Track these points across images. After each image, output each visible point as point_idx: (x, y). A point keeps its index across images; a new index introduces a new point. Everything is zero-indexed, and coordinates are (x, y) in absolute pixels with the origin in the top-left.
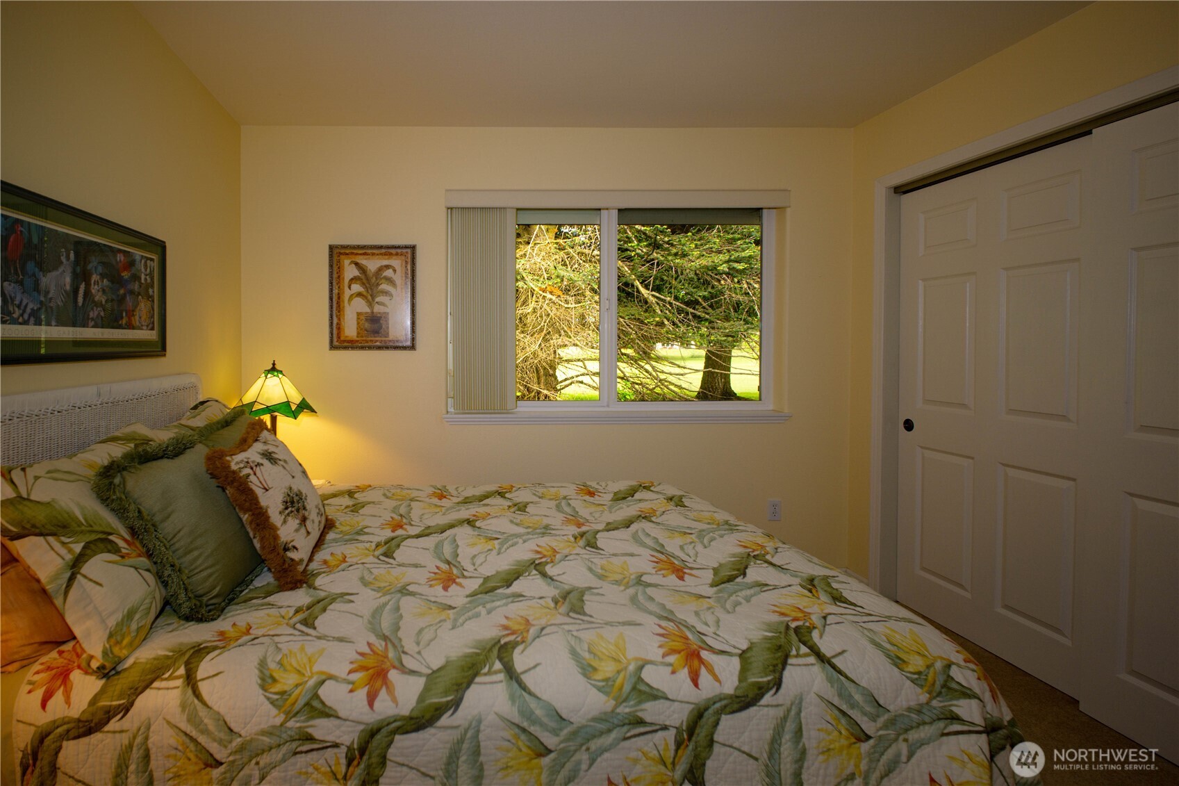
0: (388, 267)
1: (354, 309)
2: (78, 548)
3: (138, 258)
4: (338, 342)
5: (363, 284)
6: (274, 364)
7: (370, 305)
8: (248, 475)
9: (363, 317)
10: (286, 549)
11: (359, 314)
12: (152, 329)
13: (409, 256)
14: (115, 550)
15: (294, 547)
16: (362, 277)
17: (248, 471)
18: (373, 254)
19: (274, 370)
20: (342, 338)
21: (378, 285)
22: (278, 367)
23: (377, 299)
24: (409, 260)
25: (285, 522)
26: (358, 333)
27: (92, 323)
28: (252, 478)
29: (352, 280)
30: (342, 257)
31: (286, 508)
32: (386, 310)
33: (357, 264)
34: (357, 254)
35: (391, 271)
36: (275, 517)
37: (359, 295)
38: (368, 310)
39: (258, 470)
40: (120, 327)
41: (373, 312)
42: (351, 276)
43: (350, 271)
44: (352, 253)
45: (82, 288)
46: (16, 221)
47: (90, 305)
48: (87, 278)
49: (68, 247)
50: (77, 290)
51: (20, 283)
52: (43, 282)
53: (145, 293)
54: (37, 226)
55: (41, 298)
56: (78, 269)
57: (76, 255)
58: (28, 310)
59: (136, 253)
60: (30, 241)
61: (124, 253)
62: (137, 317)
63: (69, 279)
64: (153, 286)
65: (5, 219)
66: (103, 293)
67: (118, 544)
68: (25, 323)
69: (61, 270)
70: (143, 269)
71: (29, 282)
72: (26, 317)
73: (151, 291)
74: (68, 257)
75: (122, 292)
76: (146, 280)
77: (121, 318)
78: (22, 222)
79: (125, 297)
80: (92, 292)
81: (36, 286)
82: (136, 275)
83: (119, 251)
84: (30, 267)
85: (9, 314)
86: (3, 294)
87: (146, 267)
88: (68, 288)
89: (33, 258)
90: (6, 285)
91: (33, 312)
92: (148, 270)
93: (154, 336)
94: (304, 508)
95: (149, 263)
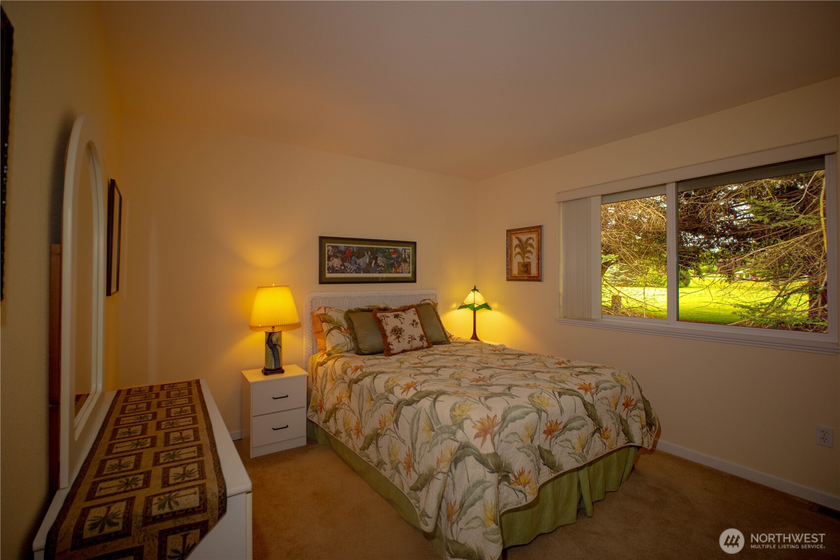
0: (530, 238)
1: (517, 260)
2: (332, 327)
3: (401, 250)
4: (510, 278)
5: (520, 248)
6: (475, 287)
7: (523, 259)
8: (382, 319)
9: (520, 265)
10: (389, 344)
11: (519, 263)
12: (409, 273)
13: (540, 231)
14: (340, 330)
15: (392, 344)
16: (520, 244)
17: (383, 318)
18: (524, 232)
19: (475, 289)
20: (512, 275)
21: (526, 248)
22: (477, 288)
23: (526, 255)
24: (539, 234)
25: (391, 336)
26: (518, 273)
27: (377, 272)
28: (384, 320)
29: (516, 246)
30: (512, 235)
31: (392, 332)
32: (529, 261)
33: (518, 238)
34: (518, 233)
35: (532, 240)
36: (388, 333)
37: (519, 253)
38: (522, 261)
39: (386, 319)
40: (391, 273)
41: (524, 262)
42: (516, 245)
43: (515, 242)
44: (516, 233)
45: (374, 262)
46: (349, 247)
47: (380, 266)
48: (376, 259)
49: (368, 250)
50: (372, 262)
51: (350, 262)
52: (358, 261)
53: (405, 261)
54: (356, 247)
55: (357, 266)
56: (372, 257)
57: (371, 252)
58: (353, 269)
59: (400, 248)
60: (353, 251)
61: (394, 249)
62: (400, 270)
63: (368, 260)
64: (409, 258)
65: (345, 246)
66: (383, 262)
67: (343, 329)
68: (351, 273)
69: (365, 258)
70: (403, 253)
71: (353, 262)
72: (352, 271)
73: (408, 260)
74: (368, 254)
75: (392, 261)
76: (405, 256)
77: (392, 270)
78: (350, 247)
79: (394, 263)
80: (378, 262)
81: (356, 263)
82: (400, 255)
83: (391, 249)
84: (353, 258)
85: (346, 271)
86: (344, 266)
87: (405, 252)
88: (368, 262)
89: (354, 255)
90: (345, 263)
91: (354, 270)
92: (407, 253)
93: (410, 275)
94: (401, 334)
95: (407, 251)
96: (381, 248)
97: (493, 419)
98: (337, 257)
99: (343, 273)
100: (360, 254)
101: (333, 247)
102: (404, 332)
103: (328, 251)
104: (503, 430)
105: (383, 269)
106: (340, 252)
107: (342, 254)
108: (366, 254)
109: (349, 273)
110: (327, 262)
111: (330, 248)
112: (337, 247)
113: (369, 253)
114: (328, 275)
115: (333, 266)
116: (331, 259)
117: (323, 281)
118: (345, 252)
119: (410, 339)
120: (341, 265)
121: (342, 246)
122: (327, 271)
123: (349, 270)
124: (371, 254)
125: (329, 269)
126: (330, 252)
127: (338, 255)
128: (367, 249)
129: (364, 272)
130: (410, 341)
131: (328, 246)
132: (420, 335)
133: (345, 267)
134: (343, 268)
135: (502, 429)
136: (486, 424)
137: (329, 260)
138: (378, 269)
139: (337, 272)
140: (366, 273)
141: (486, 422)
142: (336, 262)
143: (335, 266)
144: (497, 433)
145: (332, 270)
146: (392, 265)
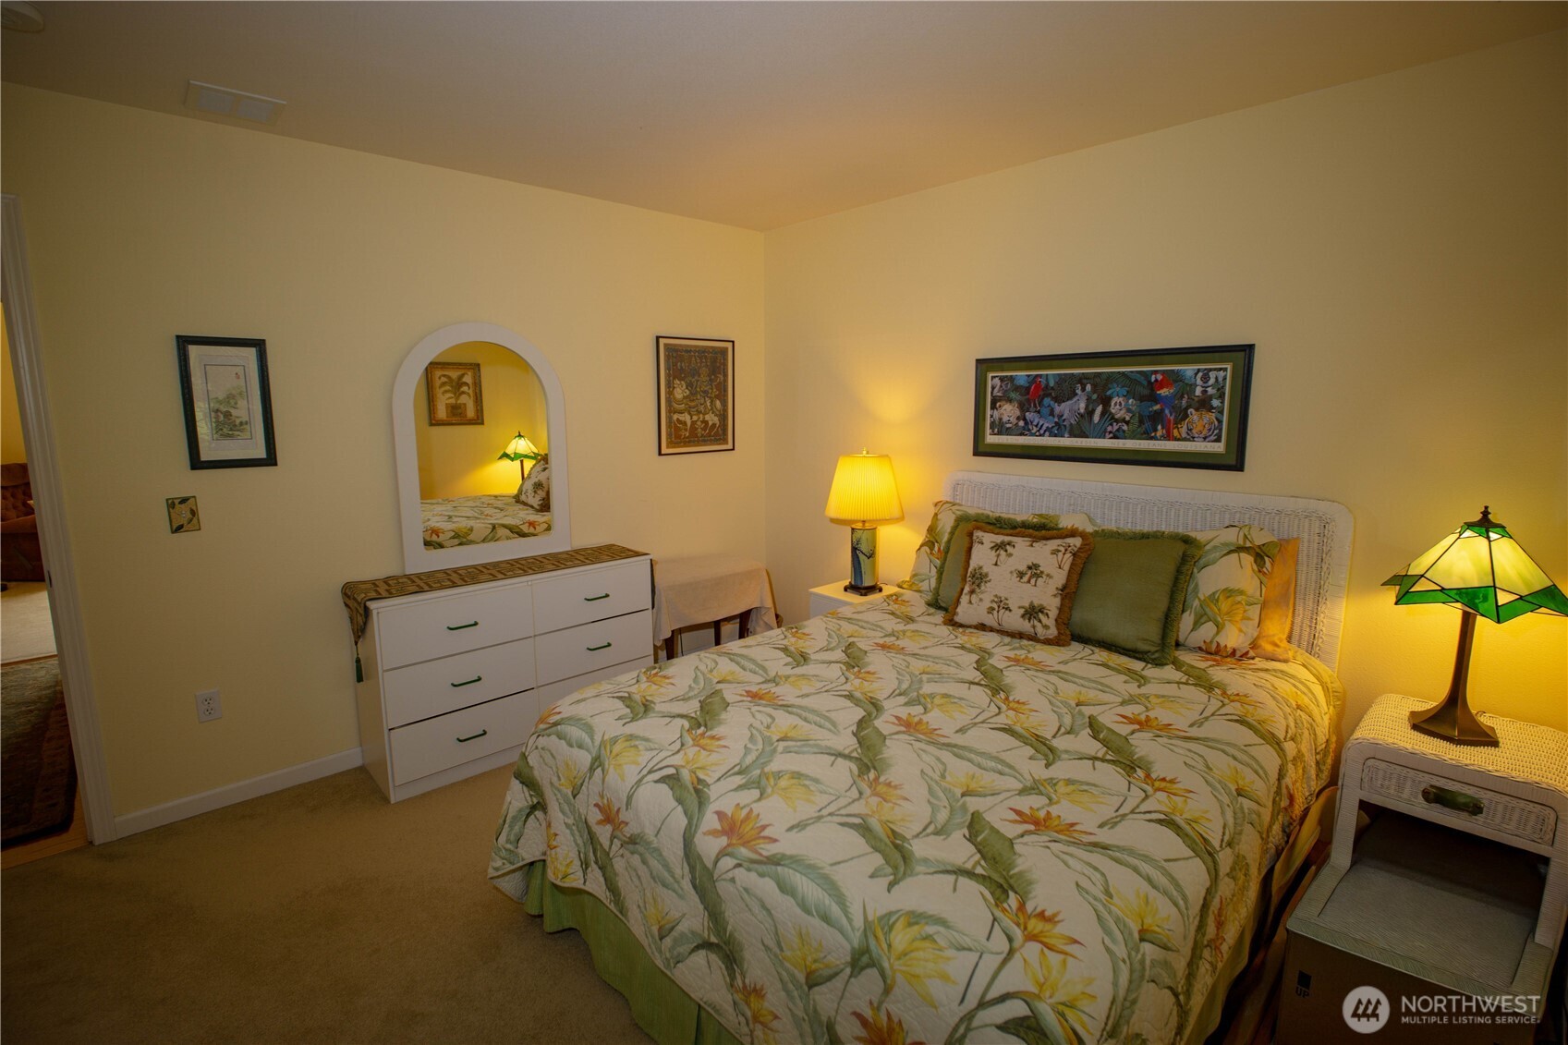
3: (1190, 373)
6: (1487, 514)
12: (1218, 440)
19: (1485, 522)
27: (1108, 436)
40: (1152, 438)
45: (1099, 409)
46: (1037, 376)
47: (1117, 421)
48: (1106, 402)
49: (1085, 381)
50: (1093, 411)
51: (1039, 412)
52: (1058, 409)
53: (1204, 404)
54: (1054, 375)
55: (1056, 420)
56: (1095, 396)
57: (1094, 386)
58: (1044, 428)
59: (1188, 369)
60: (1047, 385)
61: (1163, 372)
62: (1184, 430)
63: (1082, 406)
64: (1222, 396)
65: (1028, 376)
66: (1129, 410)
67: (936, 549)
68: (1040, 435)
69: (1075, 399)
70: (1199, 382)
71: (1045, 411)
72: (1042, 432)
73: (1215, 403)
74: (1083, 390)
75: (1157, 407)
76: (1204, 392)
77: (1156, 430)
78: (1040, 376)
79: (1162, 411)
80: (1113, 411)
81: (1052, 413)
82: (1185, 387)
83: (1156, 372)
84: (1047, 401)
85: (1029, 430)
86: (1025, 419)
87: (1206, 378)
88: (1082, 411)
89: (1050, 395)
90: (1027, 414)
91: (1048, 429)
92: (1212, 381)
93: (1219, 448)
94: (979, 586)
95: (1212, 375)
96: (1123, 374)
97: (764, 838)
98: (1010, 401)
99: (1022, 434)
100: (1064, 391)
101: (1002, 379)
102: (988, 584)
103: (993, 388)
104: (749, 870)
105: (1125, 427)
106: (1017, 388)
107: (1021, 394)
108: (1079, 392)
109: (1034, 435)
110: (989, 412)
111: (997, 381)
112: (1011, 379)
113: (1089, 387)
114: (991, 439)
115: (1001, 419)
116: (998, 404)
117: (980, 450)
118: (1028, 389)
119: (995, 606)
120: (1018, 418)
121: (1021, 375)
122: (988, 431)
123: (1035, 430)
124: (1094, 391)
125: (992, 427)
126: (996, 390)
127: (1013, 395)
128: (1082, 380)
129: (1072, 435)
130: (994, 609)
131: (993, 378)
132: (1027, 605)
133: (1026, 423)
134: (1021, 423)
135: (752, 866)
136: (747, 828)
137: (993, 407)
138: (1111, 425)
139: (1008, 432)
140: (1075, 436)
141: (751, 826)
142: (1009, 412)
143: (1005, 419)
144: (737, 859)
145: (1000, 428)
146: (1156, 418)
